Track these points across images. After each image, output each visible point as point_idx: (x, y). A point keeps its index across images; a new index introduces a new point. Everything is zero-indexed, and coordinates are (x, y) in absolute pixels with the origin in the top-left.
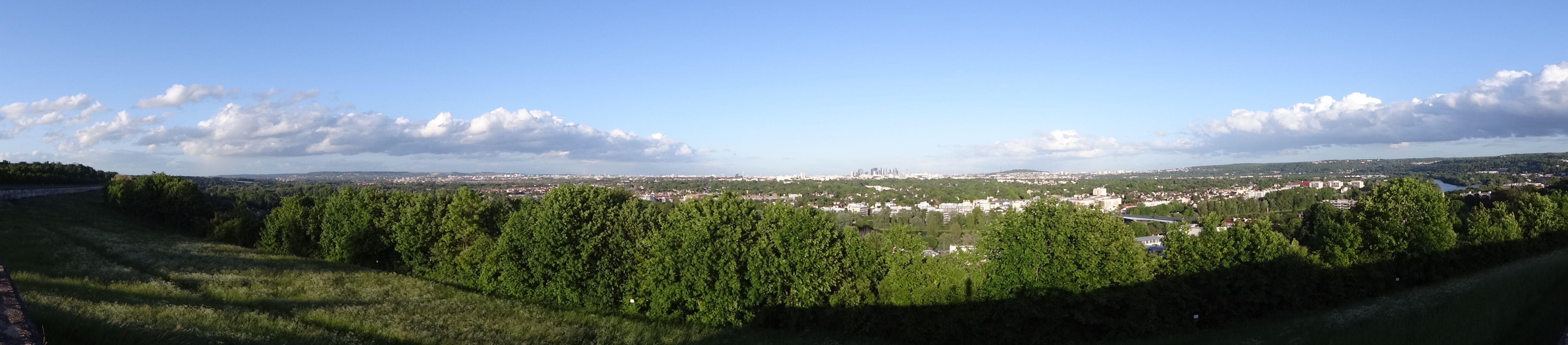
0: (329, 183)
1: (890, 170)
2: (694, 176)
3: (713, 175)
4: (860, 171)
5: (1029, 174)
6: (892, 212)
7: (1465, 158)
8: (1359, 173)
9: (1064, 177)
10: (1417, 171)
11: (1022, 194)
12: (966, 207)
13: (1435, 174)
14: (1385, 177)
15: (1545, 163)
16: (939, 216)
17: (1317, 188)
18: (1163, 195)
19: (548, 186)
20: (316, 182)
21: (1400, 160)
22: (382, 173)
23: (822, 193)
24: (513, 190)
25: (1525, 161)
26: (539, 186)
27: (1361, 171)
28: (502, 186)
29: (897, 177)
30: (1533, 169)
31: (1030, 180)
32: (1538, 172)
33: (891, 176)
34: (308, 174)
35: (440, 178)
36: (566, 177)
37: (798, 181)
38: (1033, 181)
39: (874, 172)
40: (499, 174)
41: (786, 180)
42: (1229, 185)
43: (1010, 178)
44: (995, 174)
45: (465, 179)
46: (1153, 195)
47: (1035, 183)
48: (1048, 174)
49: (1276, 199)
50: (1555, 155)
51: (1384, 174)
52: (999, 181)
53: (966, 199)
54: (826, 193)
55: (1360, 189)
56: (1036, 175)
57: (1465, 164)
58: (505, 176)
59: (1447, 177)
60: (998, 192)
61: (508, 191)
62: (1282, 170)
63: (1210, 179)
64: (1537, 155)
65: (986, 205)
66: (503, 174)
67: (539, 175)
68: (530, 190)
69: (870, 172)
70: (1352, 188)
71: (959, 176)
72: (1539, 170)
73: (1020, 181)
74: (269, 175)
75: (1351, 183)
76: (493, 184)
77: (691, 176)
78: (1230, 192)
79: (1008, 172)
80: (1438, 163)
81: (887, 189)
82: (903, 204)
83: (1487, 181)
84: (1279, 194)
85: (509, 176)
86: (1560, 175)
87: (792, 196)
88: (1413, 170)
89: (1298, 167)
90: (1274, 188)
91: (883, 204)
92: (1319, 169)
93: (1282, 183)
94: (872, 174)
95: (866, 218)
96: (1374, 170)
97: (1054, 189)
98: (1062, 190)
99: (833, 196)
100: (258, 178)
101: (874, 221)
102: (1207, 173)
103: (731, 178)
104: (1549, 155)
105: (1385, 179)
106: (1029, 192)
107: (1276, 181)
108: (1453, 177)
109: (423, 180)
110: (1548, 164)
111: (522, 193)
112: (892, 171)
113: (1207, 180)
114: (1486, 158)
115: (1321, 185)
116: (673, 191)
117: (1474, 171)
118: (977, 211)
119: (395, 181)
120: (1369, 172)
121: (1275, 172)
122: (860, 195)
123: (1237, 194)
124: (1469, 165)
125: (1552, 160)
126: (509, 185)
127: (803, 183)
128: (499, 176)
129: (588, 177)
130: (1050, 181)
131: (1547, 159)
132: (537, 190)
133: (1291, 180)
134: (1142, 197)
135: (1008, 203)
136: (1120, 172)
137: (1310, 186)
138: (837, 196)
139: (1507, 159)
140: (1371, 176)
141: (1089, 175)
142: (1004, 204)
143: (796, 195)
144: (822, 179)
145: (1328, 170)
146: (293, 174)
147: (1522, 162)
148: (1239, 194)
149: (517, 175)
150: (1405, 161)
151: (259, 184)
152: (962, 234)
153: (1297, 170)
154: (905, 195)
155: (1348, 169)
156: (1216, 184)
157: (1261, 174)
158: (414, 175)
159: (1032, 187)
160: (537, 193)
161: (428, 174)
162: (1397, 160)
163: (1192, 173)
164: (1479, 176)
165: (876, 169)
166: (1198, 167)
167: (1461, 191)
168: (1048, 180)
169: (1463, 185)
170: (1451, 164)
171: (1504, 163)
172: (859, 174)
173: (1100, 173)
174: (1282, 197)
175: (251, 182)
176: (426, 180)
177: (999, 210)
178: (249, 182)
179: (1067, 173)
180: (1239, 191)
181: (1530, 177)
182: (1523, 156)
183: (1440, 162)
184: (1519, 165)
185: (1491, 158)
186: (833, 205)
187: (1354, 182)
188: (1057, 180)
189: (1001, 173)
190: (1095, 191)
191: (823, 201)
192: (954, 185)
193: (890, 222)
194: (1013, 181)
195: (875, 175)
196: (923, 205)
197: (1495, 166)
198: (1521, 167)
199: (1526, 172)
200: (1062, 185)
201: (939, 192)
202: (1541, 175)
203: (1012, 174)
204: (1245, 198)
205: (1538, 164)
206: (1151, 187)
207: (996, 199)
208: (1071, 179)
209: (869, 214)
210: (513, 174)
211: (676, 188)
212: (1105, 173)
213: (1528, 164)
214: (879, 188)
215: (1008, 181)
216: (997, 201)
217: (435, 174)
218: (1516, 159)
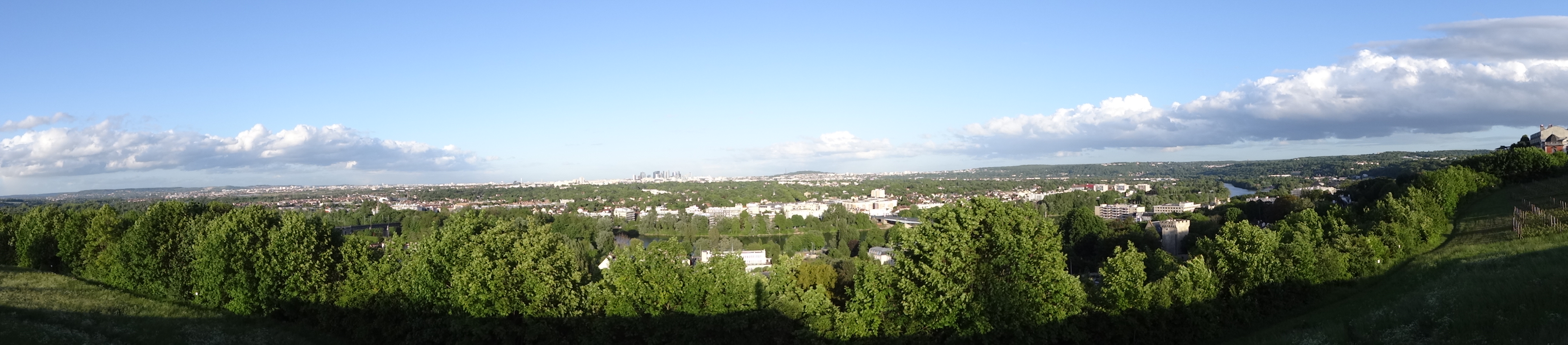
0: (98, 201)
1: (673, 174)
2: (471, 184)
3: (491, 183)
4: (643, 175)
5: (814, 175)
6: (659, 217)
7: (1258, 161)
8: (1149, 176)
9: (849, 178)
10: (1208, 175)
11: (799, 197)
12: (734, 211)
13: (1226, 178)
14: (1175, 180)
15: (1339, 166)
16: (705, 221)
17: (1102, 191)
18: (942, 197)
19: (322, 198)
20: (86, 200)
21: (1192, 163)
22: (154, 189)
23: (595, 198)
24: (284, 202)
25: (1318, 164)
26: (312, 198)
27: (1151, 174)
28: (274, 199)
29: (680, 180)
30: (1327, 173)
31: (812, 182)
32: (1332, 176)
33: (673, 179)
34: (79, 193)
35: (213, 193)
36: (343, 188)
37: (575, 186)
38: (815, 182)
39: (656, 175)
40: (275, 186)
41: (563, 186)
42: (1012, 187)
43: (792, 180)
44: (779, 176)
45: (239, 193)
46: (932, 197)
47: (817, 184)
48: (833, 175)
49: (1055, 202)
50: (1350, 157)
51: (1174, 177)
52: (780, 183)
53: (739, 202)
54: (600, 198)
55: (1146, 193)
56: (821, 177)
57: (1257, 168)
58: (281, 188)
59: (1238, 180)
60: (774, 194)
61: (278, 204)
62: (1070, 172)
63: (995, 180)
64: (1331, 158)
65: (754, 209)
66: (279, 187)
67: (316, 186)
68: (301, 202)
69: (652, 175)
70: (1138, 191)
71: (742, 179)
72: (1333, 173)
73: (802, 183)
74: (39, 195)
75: (1136, 186)
76: (265, 197)
77: (468, 185)
78: (1012, 194)
79: (792, 174)
80: (1229, 166)
81: (662, 192)
82: (673, 208)
83: (1279, 185)
84: (1058, 196)
85: (284, 188)
86: (1355, 178)
87: (564, 202)
88: (1205, 174)
89: (1086, 169)
90: (1057, 191)
91: (653, 208)
92: (1108, 171)
93: (1066, 185)
94: (654, 177)
95: (632, 223)
96: (1164, 173)
97: (833, 191)
98: (842, 191)
99: (606, 200)
100: (28, 198)
101: (639, 226)
102: (994, 175)
103: (509, 185)
104: (1343, 157)
105: (1174, 182)
106: (806, 194)
107: (1062, 183)
108: (1245, 181)
109: (196, 195)
110: (1343, 167)
111: (293, 205)
112: (675, 174)
113: (991, 181)
114: (1279, 161)
115: (1106, 188)
116: (446, 200)
117: (1266, 174)
118: (744, 214)
119: (167, 197)
120: (1159, 175)
121: (1063, 174)
122: (634, 199)
123: (1018, 197)
124: (1262, 168)
125: (1346, 163)
126: (281, 198)
127: (580, 188)
128: (274, 189)
129: (365, 187)
130: (833, 182)
131: (1341, 161)
132: (309, 202)
133: (1077, 182)
134: (920, 198)
135: (780, 206)
136: (906, 173)
137: (1095, 189)
138: (610, 201)
139: (1300, 162)
140: (1160, 179)
141: (875, 175)
142: (776, 207)
143: (568, 201)
144: (601, 184)
145: (1117, 172)
146: (64, 193)
147: (1315, 165)
148: (1020, 197)
149: (293, 187)
150: (1196, 163)
151: (27, 205)
152: (720, 239)
153: (1085, 172)
154: (679, 198)
155: (1138, 171)
156: (999, 186)
157: (1049, 176)
158: (188, 190)
159: (811, 189)
160: (308, 205)
161: (201, 188)
162: (1188, 163)
163: (979, 174)
164: (1271, 180)
165: (658, 172)
166: (986, 168)
167: (1249, 196)
168: (831, 182)
169: (1254, 189)
170: (1243, 167)
171: (1297, 166)
172: (640, 178)
173: (886, 174)
174: (1061, 200)
175: (20, 203)
176: (199, 195)
177: (766, 214)
178: (17, 203)
179: (852, 175)
180: (1021, 194)
181: (1323, 181)
182: (1316, 159)
183: (1232, 165)
184: (1312, 168)
185: (1284, 161)
186: (603, 209)
187: (1140, 185)
188: (839, 182)
189: (785, 174)
190: (873, 193)
191: (593, 206)
192: (733, 188)
193: (655, 226)
194: (794, 183)
195: (657, 178)
196: (693, 210)
197: (1288, 170)
198: (1314, 170)
199: (1320, 175)
200: (844, 186)
201: (714, 195)
202: (1335, 179)
203: (796, 176)
204: (1025, 200)
205: (1332, 167)
206: (932, 188)
207: (770, 202)
208: (855, 181)
209: (635, 219)
210: (289, 186)
211: (449, 197)
212: (891, 174)
213: (1322, 167)
214: (655, 192)
215: (789, 183)
216: (769, 205)
217: (209, 189)
218: (1310, 162)
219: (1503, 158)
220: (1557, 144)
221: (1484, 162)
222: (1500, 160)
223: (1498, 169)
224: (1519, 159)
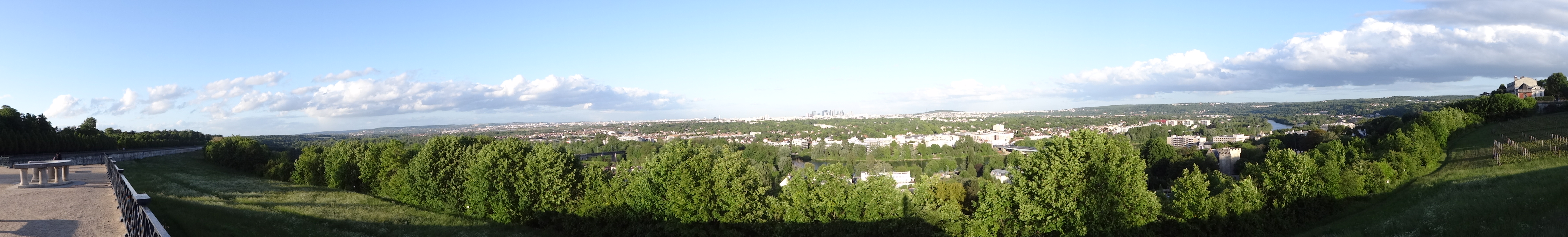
0: (390, 136)
1: (838, 112)
2: (680, 120)
3: (696, 119)
4: (814, 113)
5: (949, 113)
6: (827, 146)
7: (1294, 103)
8: (1209, 113)
9: (976, 116)
10: (1255, 113)
11: (937, 130)
12: (886, 142)
13: (1269, 116)
14: (1229, 117)
15: (1357, 107)
16: (863, 149)
17: (1172, 125)
18: (1049, 130)
19: (564, 132)
20: (380, 135)
21: (1243, 104)
22: (434, 126)
23: (777, 131)
24: (535, 135)
25: (1341, 105)
26: (556, 132)
27: (1211, 112)
28: (527, 133)
29: (843, 118)
30: (1348, 112)
31: (947, 119)
32: (1351, 114)
33: (838, 117)
34: (375, 129)
35: (479, 129)
36: (580, 124)
37: (762, 121)
38: (949, 119)
39: (825, 113)
40: (527, 123)
41: (752, 121)
42: (1103, 123)
43: (931, 118)
44: (921, 114)
45: (499, 128)
46: (1041, 130)
47: (951, 120)
48: (963, 113)
49: (1136, 134)
50: (1365, 100)
51: (1229, 115)
52: (921, 119)
53: (890, 135)
54: (781, 131)
55: (1207, 126)
56: (954, 114)
57: (1294, 108)
58: (532, 125)
59: (1279, 118)
60: (917, 128)
61: (530, 137)
62: (1148, 110)
63: (1090, 118)
64: (1351, 101)
65: (901, 140)
66: (530, 123)
67: (559, 123)
68: (548, 135)
69: (822, 114)
70: (1201, 125)
71: (892, 116)
72: (1353, 112)
73: (939, 120)
74: (344, 132)
75: (1200, 122)
76: (520, 131)
77: (678, 120)
78: (1103, 128)
79: (931, 112)
80: (1272, 106)
81: (830, 126)
82: (838, 139)
83: (1310, 121)
84: (1139, 129)
85: (534, 125)
86: (1369, 116)
87: (753, 134)
88: (1253, 112)
89: (1161, 108)
90: (1138, 125)
91: (823, 139)
92: (1177, 110)
93: (1145, 121)
94: (823, 115)
95: (806, 150)
96: (1221, 111)
97: (963, 126)
98: (970, 126)
99: (785, 133)
100: (335, 134)
101: (811, 152)
102: (1089, 113)
103: (710, 120)
104: (1361, 100)
105: (1229, 118)
106: (942, 128)
107: (1141, 119)
108: (1284, 118)
109: (466, 130)
110: (1360, 108)
111: (541, 138)
112: (839, 113)
113: (1088, 118)
114: (1311, 103)
115: (1175, 123)
116: (661, 133)
117: (1300, 113)
118: (894, 144)
119: (443, 132)
120: (1217, 113)
121: (1142, 112)
122: (807, 132)
123: (1108, 130)
124: (1297, 108)
125: (1363, 105)
126: (532, 132)
127: (765, 123)
128: (527, 125)
129: (597, 123)
130: (964, 119)
131: (1359, 103)
132: (554, 135)
133: (1153, 118)
134: (1032, 131)
135: (922, 138)
136: (1020, 112)
137: (1167, 124)
138: (789, 133)
139: (1327, 104)
140: (1218, 116)
141: (996, 114)
142: (919, 138)
143: (756, 133)
144: (781, 120)
145: (1185, 110)
146: (363, 130)
147: (1339, 106)
148: (1110, 130)
149: (541, 124)
150: (1246, 104)
151: (334, 139)
152: (875, 163)
153: (1159, 110)
154: (843, 132)
155: (1201, 110)
156: (1093, 122)
157: (1131, 113)
158: (459, 127)
159: (947, 124)
160: (553, 138)
161: (470, 125)
162: (1240, 104)
163: (1078, 112)
164: (1304, 117)
165: (826, 111)
166: (1083, 108)
167: (1287, 130)
168: (961, 118)
169: (1291, 124)
170: (1282, 107)
171: (1325, 107)
172: (812, 115)
173: (1005, 113)
174: (1141, 132)
175: (328, 138)
176: (468, 130)
177: (910, 144)
178: (327, 138)
179: (978, 113)
180: (1110, 128)
181: (1345, 118)
182: (1340, 101)
183: (1274, 106)
184: (1337, 108)
185: (1314, 103)
186: (783, 140)
187: (1202, 120)
188: (968, 119)
189: (925, 113)
190: (995, 127)
191: (776, 137)
192: (885, 123)
193: (824, 153)
194: (933, 119)
195: (825, 115)
196: (854, 140)
197: (1318, 110)
198: (1338, 110)
199: (1342, 114)
200: (972, 122)
201: (870, 129)
202: (1354, 117)
203: (935, 114)
204: (1114, 133)
205: (1352, 108)
206: (1042, 124)
207: (914, 134)
208: (981, 118)
209: (809, 147)
210: (538, 123)
211: (663, 130)
212: (1009, 112)
213: (1344, 107)
214: (824, 126)
215: (928, 119)
216: (913, 136)
217: (476, 125)
218: (1335, 104)
219: (1486, 102)
220: (1527, 91)
221: (1471, 105)
222: (1483, 104)
223: (1482, 110)
224: (1498, 102)
